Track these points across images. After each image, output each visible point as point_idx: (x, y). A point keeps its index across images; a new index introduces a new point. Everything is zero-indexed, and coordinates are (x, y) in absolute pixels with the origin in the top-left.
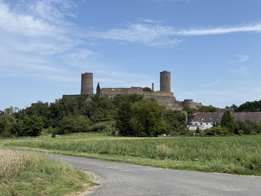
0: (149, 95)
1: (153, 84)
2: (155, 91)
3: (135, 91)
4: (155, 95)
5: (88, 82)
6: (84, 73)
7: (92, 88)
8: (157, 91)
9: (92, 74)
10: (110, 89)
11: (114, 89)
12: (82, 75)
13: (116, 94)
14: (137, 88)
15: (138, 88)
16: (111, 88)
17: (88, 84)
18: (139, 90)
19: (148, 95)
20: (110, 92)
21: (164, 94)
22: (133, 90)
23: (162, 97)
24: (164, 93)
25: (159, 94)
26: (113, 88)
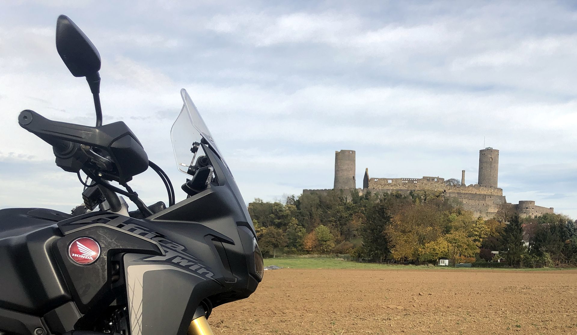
0: (456, 191)
1: (463, 172)
2: (467, 185)
3: (429, 184)
4: (466, 192)
5: (345, 167)
6: (339, 151)
7: (353, 177)
8: (471, 185)
9: (354, 152)
10: (384, 179)
11: (392, 179)
12: (336, 154)
13: (395, 189)
14: (433, 179)
15: (436, 180)
16: (386, 179)
17: (346, 170)
18: (437, 182)
19: (454, 192)
20: (385, 185)
21: (483, 191)
22: (425, 182)
23: (480, 195)
24: (485, 188)
25: (475, 191)
26: (390, 179)
